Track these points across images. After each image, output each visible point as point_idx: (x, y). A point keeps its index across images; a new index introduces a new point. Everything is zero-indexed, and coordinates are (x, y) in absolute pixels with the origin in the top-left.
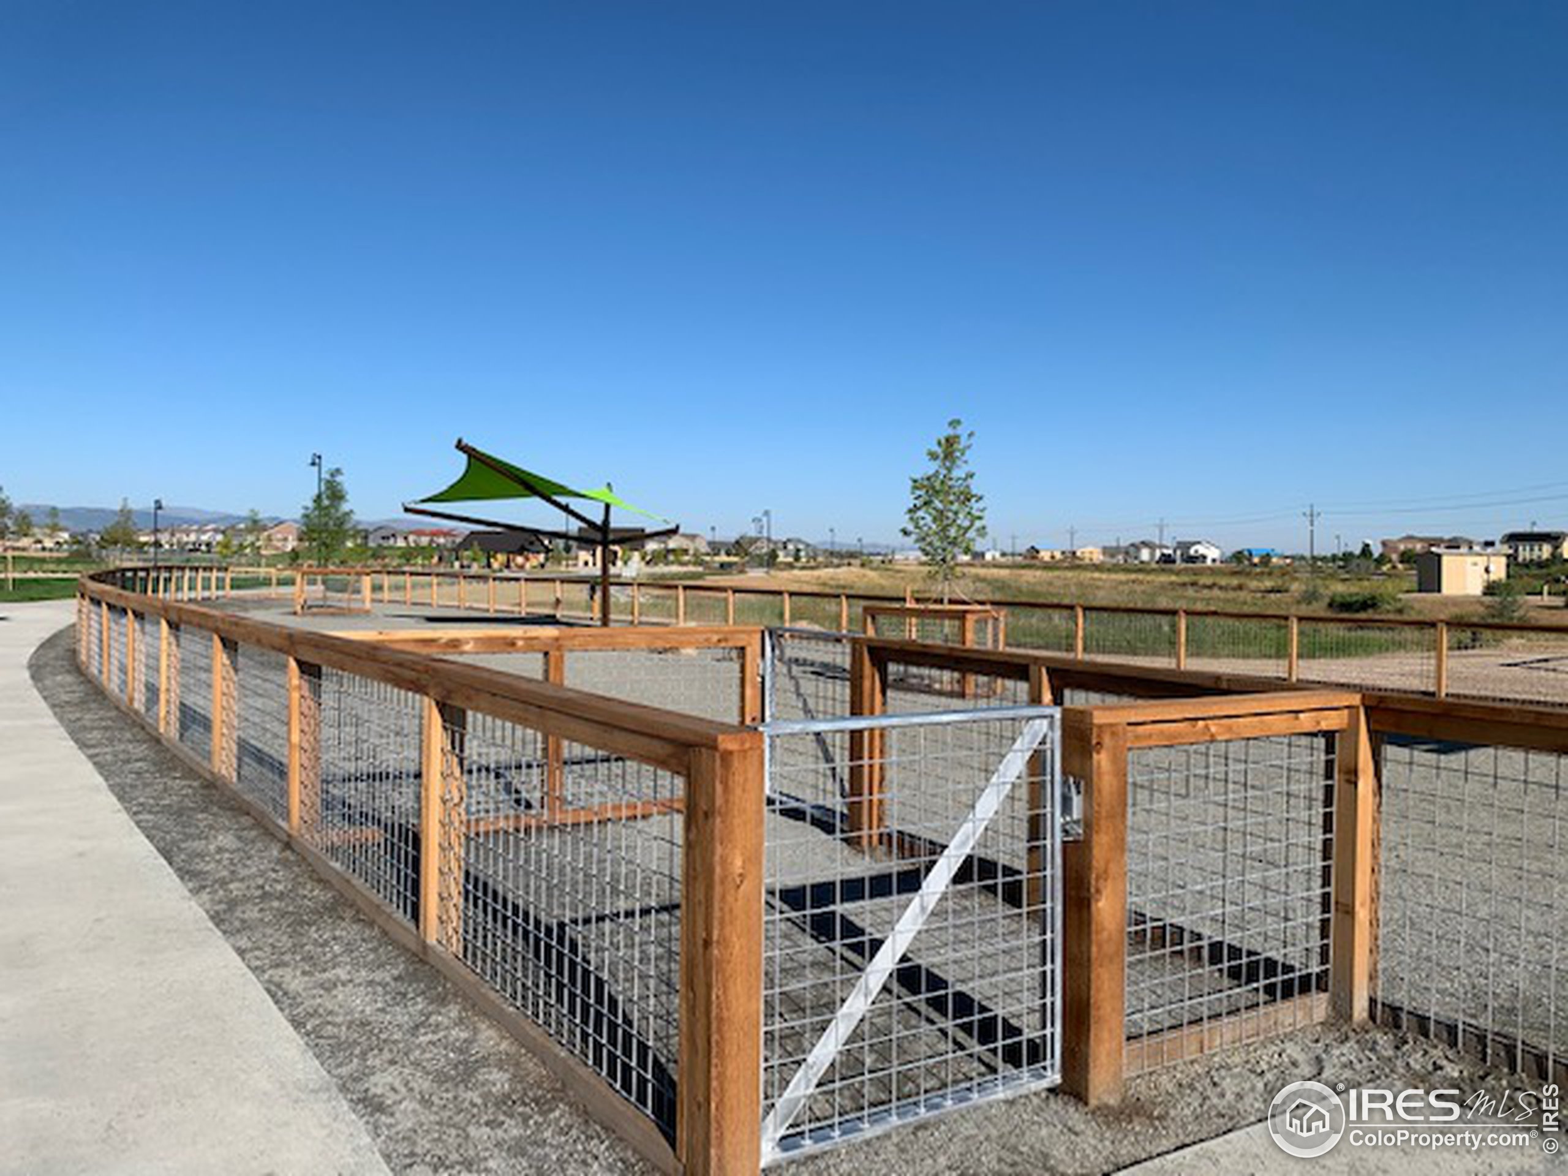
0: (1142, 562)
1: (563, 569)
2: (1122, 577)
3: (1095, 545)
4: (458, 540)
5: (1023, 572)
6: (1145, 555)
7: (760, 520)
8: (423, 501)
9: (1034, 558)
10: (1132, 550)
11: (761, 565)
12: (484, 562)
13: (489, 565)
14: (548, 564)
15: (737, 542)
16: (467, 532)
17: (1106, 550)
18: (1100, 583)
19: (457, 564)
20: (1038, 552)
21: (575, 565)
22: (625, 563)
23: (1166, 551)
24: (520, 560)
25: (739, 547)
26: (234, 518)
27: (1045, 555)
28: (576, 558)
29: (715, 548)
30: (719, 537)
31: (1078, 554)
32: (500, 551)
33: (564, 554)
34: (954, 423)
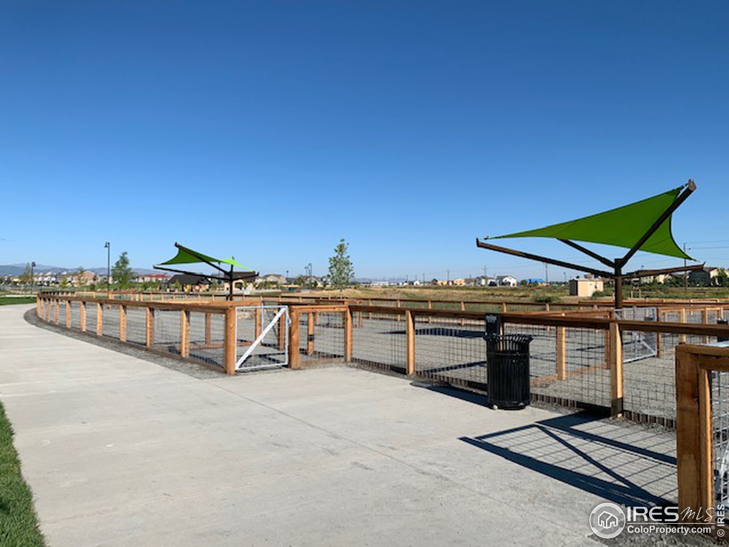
0: (481, 285)
1: (217, 291)
2: (464, 292)
3: (462, 278)
4: (169, 279)
5: (425, 290)
6: (483, 282)
7: (308, 268)
8: (163, 264)
9: (435, 284)
10: (477, 280)
11: (308, 289)
12: (181, 289)
13: (183, 290)
14: (210, 289)
15: (300, 278)
16: (173, 276)
17: (466, 281)
18: (455, 295)
19: (168, 290)
20: (437, 281)
21: (223, 290)
22: (245, 288)
23: (493, 281)
24: (197, 287)
25: (300, 280)
26: (60, 269)
27: (439, 283)
28: (223, 287)
29: (289, 281)
30: (290, 276)
31: (455, 282)
32: (189, 284)
33: (218, 284)
34: (342, 240)
